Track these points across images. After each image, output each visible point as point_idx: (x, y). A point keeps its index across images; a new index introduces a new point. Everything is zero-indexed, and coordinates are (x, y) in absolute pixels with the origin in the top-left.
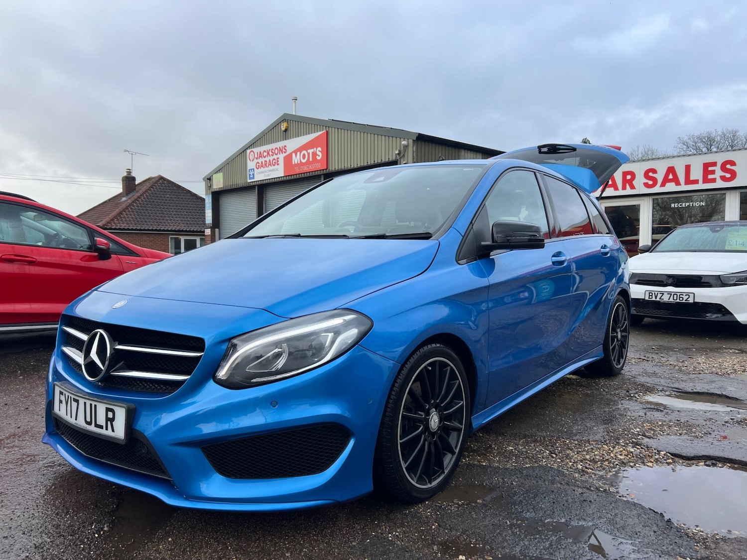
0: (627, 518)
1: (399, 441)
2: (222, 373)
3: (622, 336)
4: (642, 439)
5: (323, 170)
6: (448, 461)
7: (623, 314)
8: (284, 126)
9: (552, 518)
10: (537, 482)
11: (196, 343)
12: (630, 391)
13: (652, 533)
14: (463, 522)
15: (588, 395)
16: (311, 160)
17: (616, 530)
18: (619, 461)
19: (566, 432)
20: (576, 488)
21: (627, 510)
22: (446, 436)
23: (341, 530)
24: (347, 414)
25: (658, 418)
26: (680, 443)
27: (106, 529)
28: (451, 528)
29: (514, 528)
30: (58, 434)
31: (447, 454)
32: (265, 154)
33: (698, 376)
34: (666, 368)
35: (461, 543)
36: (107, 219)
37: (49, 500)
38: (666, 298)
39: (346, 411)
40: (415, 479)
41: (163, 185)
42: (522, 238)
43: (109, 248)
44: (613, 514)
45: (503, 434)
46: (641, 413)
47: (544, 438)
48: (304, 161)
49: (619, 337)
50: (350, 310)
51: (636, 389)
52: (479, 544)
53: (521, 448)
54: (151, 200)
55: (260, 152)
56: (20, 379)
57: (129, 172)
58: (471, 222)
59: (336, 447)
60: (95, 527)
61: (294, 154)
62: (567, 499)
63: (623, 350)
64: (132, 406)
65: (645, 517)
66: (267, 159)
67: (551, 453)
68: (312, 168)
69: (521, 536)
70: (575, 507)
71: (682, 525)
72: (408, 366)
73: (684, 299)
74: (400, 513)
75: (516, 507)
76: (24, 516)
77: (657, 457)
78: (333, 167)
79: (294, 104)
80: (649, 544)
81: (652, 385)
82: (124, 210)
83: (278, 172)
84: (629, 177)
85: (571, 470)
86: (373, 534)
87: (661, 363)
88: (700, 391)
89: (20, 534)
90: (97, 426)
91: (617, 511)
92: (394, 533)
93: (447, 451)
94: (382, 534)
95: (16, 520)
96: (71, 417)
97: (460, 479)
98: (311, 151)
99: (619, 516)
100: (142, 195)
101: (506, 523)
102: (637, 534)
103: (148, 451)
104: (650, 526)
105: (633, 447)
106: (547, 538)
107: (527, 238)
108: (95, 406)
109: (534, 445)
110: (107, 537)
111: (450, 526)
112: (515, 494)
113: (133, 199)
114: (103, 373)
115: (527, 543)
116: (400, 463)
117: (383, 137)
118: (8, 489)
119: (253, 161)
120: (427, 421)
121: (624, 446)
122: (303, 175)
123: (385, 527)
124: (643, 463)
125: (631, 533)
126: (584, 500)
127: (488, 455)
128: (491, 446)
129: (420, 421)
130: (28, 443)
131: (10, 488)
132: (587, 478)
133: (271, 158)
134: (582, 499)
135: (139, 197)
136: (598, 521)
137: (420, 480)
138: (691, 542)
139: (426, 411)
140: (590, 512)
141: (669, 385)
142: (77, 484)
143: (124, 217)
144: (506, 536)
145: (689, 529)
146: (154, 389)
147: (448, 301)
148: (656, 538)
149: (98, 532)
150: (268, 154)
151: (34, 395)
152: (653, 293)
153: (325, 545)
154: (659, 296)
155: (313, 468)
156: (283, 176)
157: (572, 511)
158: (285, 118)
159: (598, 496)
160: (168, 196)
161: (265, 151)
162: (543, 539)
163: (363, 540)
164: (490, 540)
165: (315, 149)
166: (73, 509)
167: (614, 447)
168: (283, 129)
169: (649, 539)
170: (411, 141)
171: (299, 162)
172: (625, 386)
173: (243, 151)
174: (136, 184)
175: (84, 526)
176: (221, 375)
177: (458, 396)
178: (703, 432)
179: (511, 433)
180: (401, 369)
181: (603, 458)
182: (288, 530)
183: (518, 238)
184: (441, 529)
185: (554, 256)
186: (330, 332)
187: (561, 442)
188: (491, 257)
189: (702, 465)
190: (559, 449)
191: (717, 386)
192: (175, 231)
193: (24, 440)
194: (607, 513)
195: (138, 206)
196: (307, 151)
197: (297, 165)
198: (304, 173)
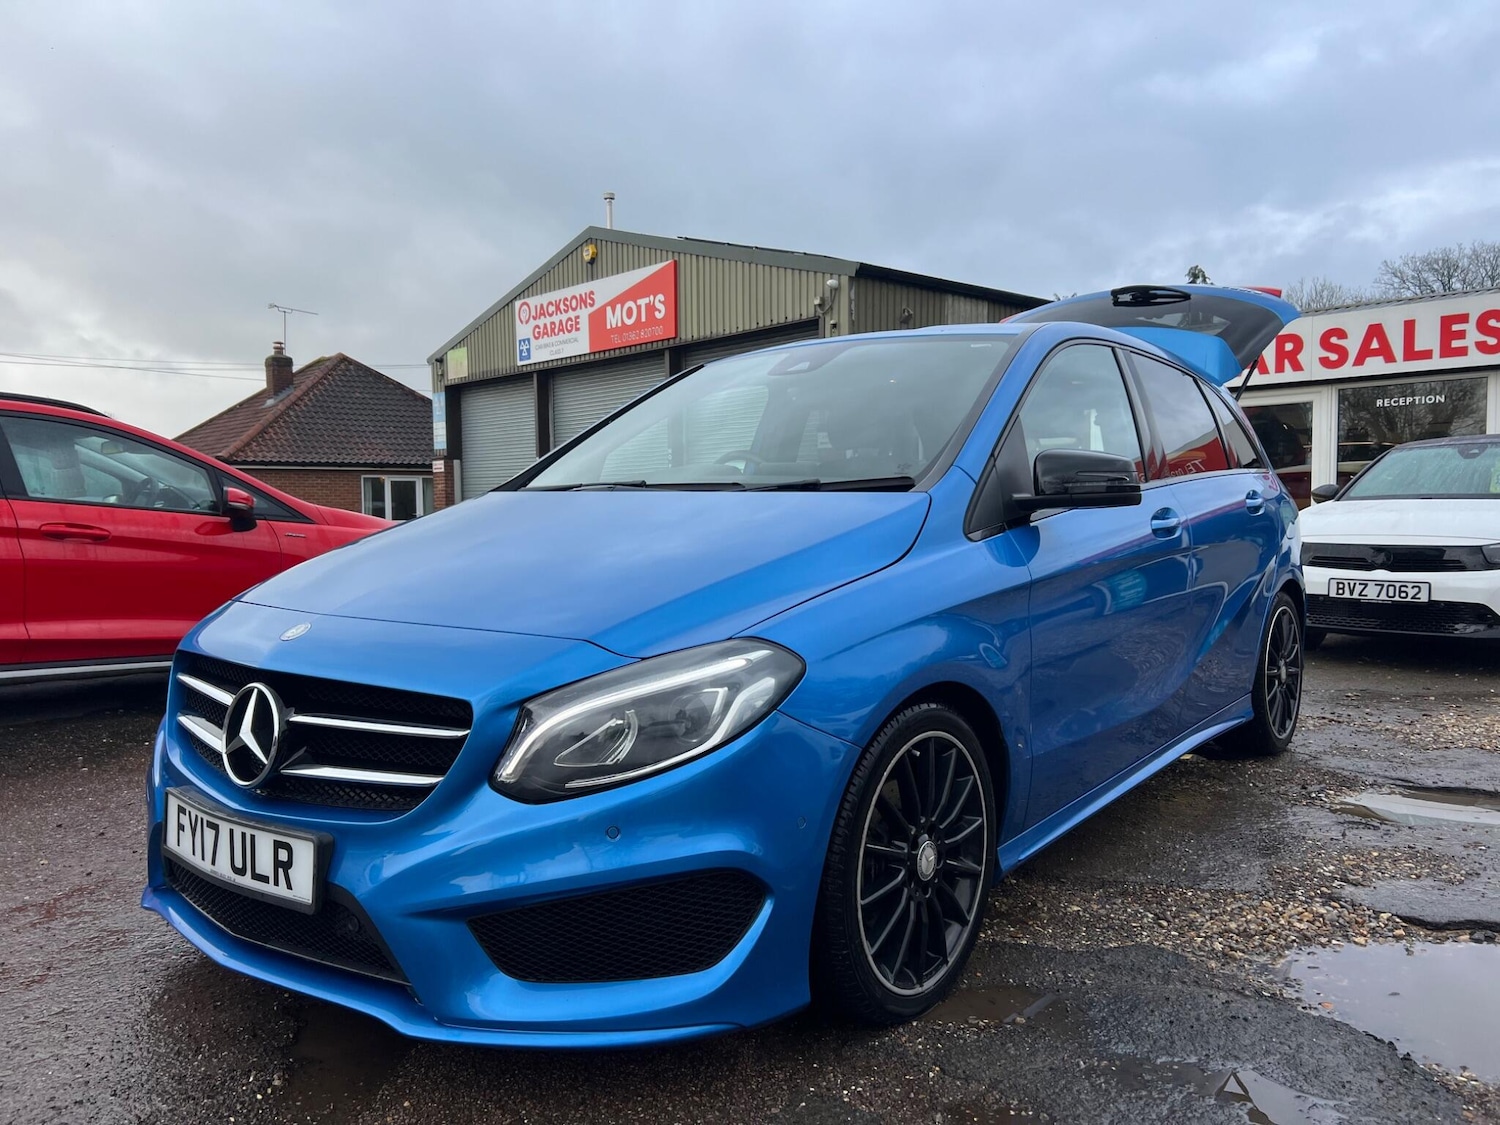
0: (1321, 1053)
1: (860, 902)
2: (508, 770)
3: (1289, 675)
4: (1342, 887)
5: (668, 339)
6: (955, 937)
7: (1291, 629)
8: (588, 253)
9: (1171, 1056)
10: (1134, 979)
11: (455, 712)
12: (1309, 787)
13: (1375, 1084)
14: (990, 1064)
15: (1223, 796)
16: (643, 319)
17: (1300, 1078)
18: (1296, 934)
19: (1184, 874)
20: (1214, 992)
21: (1321, 1036)
22: (948, 888)
23: (746, 1082)
24: (756, 850)
25: (1369, 843)
26: (1417, 895)
27: (276, 1083)
28: (968, 1076)
29: (1094, 1076)
30: (173, 890)
31: (950, 925)
32: (552, 309)
33: (1445, 753)
34: (1378, 737)
35: (990, 1107)
36: (238, 442)
37: (159, 1024)
38: (1371, 593)
39: (755, 844)
40: (891, 976)
41: (348, 373)
42: (1095, 484)
43: (252, 508)
44: (1294, 1046)
45: (1058, 878)
46: (1335, 833)
47: (1142, 885)
48: (629, 322)
49: (1284, 676)
50: (759, 640)
51: (1320, 783)
52: (1026, 1110)
53: (1095, 907)
54: (325, 404)
55: (542, 306)
56: (83, 772)
57: (279, 349)
58: (992, 455)
59: (737, 917)
60: (255, 1079)
61: (609, 309)
62: (1199, 1015)
63: (1292, 701)
64: (327, 837)
65: (1358, 1050)
66: (556, 319)
67: (1157, 917)
68: (645, 335)
69: (1110, 1093)
70: (1216, 1030)
71: (1434, 1066)
72: (875, 749)
73: (1410, 596)
74: (862, 1047)
75: (1096, 1031)
76: (112, 1057)
77: (1373, 924)
78: (691, 332)
79: (608, 207)
80: (1369, 1107)
81: (1353, 774)
82: (271, 425)
83: (577, 345)
84: (1289, 347)
85: (1202, 953)
86: (812, 1089)
87: (1366, 726)
88: (1452, 786)
89: (108, 1095)
90: (257, 877)
91: (1301, 1040)
92: (853, 1088)
93: (951, 919)
94: (828, 1090)
95: (97, 1068)
96: (203, 859)
97: (979, 974)
98: (643, 302)
99: (1306, 1049)
100: (306, 393)
101: (1078, 1065)
102: (1344, 1087)
103: (360, 927)
104: (1369, 1070)
105: (1324, 905)
106: (1162, 1096)
107: (1105, 484)
108: (253, 837)
109: (1123, 902)
110: (279, 1100)
111: (964, 1072)
112: (1091, 1004)
113: (287, 402)
114: (266, 770)
115: (1123, 1108)
116: (862, 946)
117: (789, 272)
118: (76, 1002)
120: (913, 859)
121: (1307, 903)
122: (628, 349)
123: (834, 1076)
124: (1346, 937)
125: (1333, 1084)
126: (1232, 1017)
127: (1030, 923)
128: (1034, 904)
129: (900, 861)
130: (109, 906)
131: (81, 999)
132: (1235, 969)
133: (564, 317)
134: (1228, 1014)
135: (299, 399)
136: (1265, 1061)
137: (901, 979)
138: (1455, 1101)
139: (911, 839)
140: (1247, 1042)
141: (1387, 773)
142: (212, 990)
143: (271, 440)
144: (1080, 1094)
145: (1447, 1074)
146: (369, 802)
147: (947, 617)
148: (1384, 1095)
149: (262, 1089)
150: (558, 308)
151: (113, 805)
152: (1346, 582)
153: (717, 1114)
154: (1358, 588)
155: (692, 960)
156: (588, 352)
157: (1211, 1040)
158: (592, 237)
159: (1259, 1007)
160: (358, 395)
161: (550, 303)
162: (1155, 1100)
163: (793, 1103)
164: (1048, 1101)
165: (652, 297)
166: (208, 1042)
167: (1285, 905)
168: (587, 258)
169: (1369, 1097)
170: (845, 280)
171: (620, 325)
172: (1298, 775)
173: (507, 304)
174: (294, 371)
175: (232, 1078)
176: (504, 774)
177: (972, 807)
178: (1463, 872)
179: (1075, 877)
180: (862, 756)
181: (1265, 928)
182: (640, 1083)
183: (1087, 484)
184: (948, 1080)
185: (1155, 518)
186: (722, 686)
187: (1176, 895)
188: (1032, 524)
189: (1464, 941)
190: (1174, 909)
191: (1484, 774)
192: (372, 465)
193: (102, 900)
194: (1280, 1043)
195: (297, 417)
196: (635, 302)
197: (618, 330)
198: (630, 347)
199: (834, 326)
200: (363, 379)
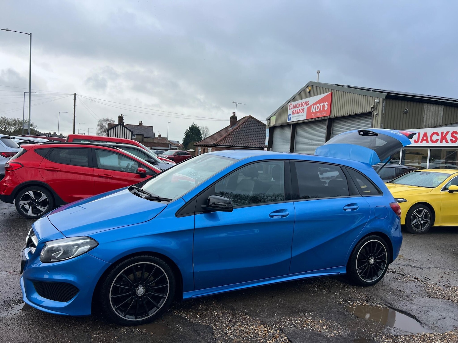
1: (110, 297)
5: (328, 116)
6: (153, 311)
8: (308, 89)
16: (321, 110)
23: (80, 328)
31: (154, 307)
32: (298, 106)
36: (219, 140)
40: (123, 315)
41: (251, 121)
45: (224, 305)
48: (317, 110)
49: (372, 262)
54: (243, 130)
55: (295, 105)
57: (234, 114)
61: (312, 106)
66: (298, 109)
68: (321, 115)
78: (334, 114)
79: (318, 75)
82: (228, 135)
83: (303, 117)
97: (163, 321)
98: (322, 104)
100: (239, 127)
113: (233, 129)
116: (111, 306)
117: (365, 96)
119: (291, 109)
120: (134, 290)
122: (316, 119)
133: (300, 108)
135: (237, 128)
139: (134, 286)
143: (228, 139)
150: (299, 106)
156: (306, 119)
158: (310, 85)
160: (253, 127)
161: (297, 104)
165: (324, 103)
168: (308, 91)
170: (381, 100)
171: (315, 111)
173: (287, 104)
174: (237, 120)
177: (163, 281)
179: (229, 306)
186: (76, 246)
195: (235, 133)
196: (320, 105)
197: (314, 113)
198: (317, 118)
199: (377, 114)
200: (255, 123)
